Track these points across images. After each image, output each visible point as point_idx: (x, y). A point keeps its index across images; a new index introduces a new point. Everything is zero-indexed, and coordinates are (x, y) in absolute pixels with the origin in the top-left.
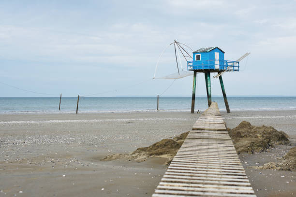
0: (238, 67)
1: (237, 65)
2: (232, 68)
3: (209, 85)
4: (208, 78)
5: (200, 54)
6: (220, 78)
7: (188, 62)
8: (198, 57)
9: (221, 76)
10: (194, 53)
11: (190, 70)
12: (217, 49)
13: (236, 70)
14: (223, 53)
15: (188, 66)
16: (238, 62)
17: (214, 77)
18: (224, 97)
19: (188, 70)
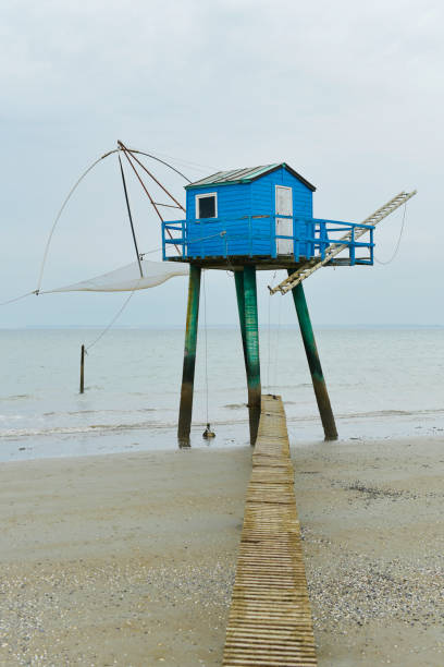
0: (371, 246)
1: (365, 238)
2: (345, 253)
3: (249, 322)
4: (247, 293)
5: (215, 194)
6: (298, 293)
7: (165, 226)
8: (207, 206)
9: (300, 285)
10: (191, 190)
11: (173, 259)
12: (285, 172)
13: (360, 262)
14: (308, 191)
15: (165, 242)
16: (371, 229)
17: (272, 292)
18: (312, 372)
19: (165, 259)
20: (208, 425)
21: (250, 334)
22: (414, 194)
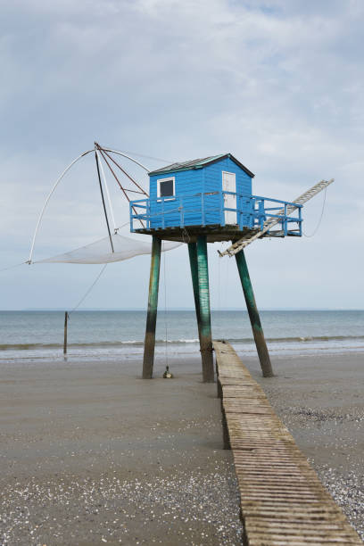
0: (299, 222)
1: (294, 214)
3: (202, 281)
4: (200, 258)
5: (173, 179)
6: (240, 258)
7: (133, 204)
8: (167, 189)
9: (242, 252)
10: (154, 175)
11: (138, 231)
12: (230, 161)
13: (291, 234)
14: (248, 177)
15: (133, 217)
16: (299, 208)
17: (221, 255)
18: (252, 324)
19: (132, 231)
20: (167, 368)
21: (203, 292)
22: (333, 181)
